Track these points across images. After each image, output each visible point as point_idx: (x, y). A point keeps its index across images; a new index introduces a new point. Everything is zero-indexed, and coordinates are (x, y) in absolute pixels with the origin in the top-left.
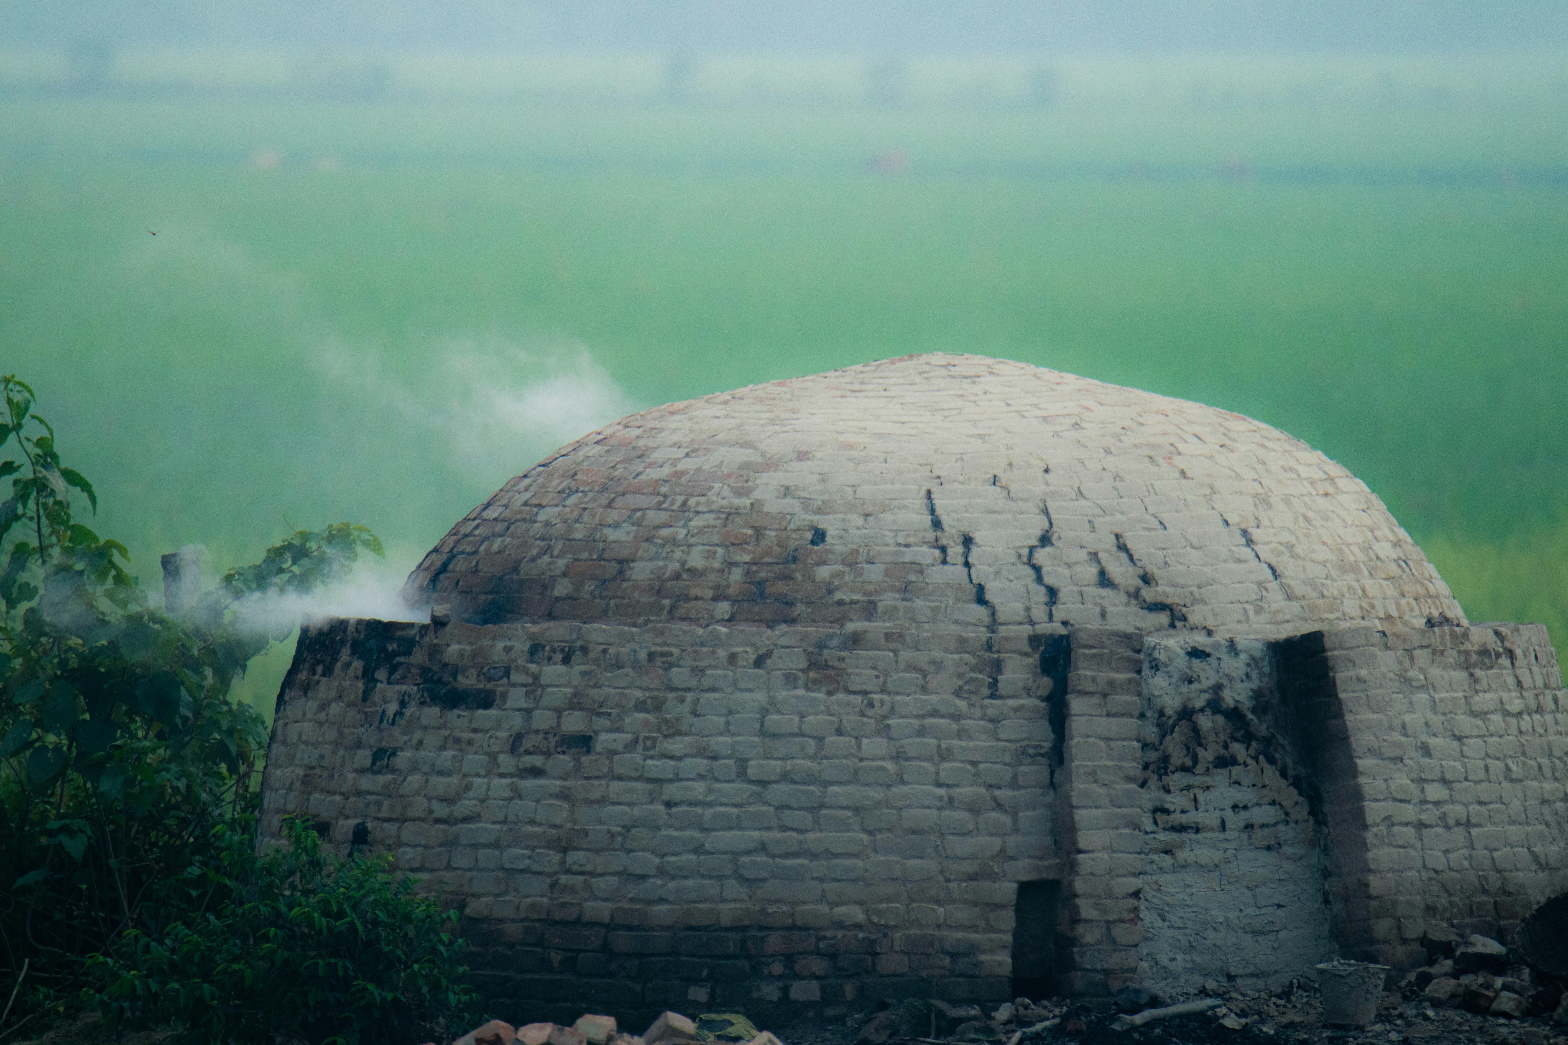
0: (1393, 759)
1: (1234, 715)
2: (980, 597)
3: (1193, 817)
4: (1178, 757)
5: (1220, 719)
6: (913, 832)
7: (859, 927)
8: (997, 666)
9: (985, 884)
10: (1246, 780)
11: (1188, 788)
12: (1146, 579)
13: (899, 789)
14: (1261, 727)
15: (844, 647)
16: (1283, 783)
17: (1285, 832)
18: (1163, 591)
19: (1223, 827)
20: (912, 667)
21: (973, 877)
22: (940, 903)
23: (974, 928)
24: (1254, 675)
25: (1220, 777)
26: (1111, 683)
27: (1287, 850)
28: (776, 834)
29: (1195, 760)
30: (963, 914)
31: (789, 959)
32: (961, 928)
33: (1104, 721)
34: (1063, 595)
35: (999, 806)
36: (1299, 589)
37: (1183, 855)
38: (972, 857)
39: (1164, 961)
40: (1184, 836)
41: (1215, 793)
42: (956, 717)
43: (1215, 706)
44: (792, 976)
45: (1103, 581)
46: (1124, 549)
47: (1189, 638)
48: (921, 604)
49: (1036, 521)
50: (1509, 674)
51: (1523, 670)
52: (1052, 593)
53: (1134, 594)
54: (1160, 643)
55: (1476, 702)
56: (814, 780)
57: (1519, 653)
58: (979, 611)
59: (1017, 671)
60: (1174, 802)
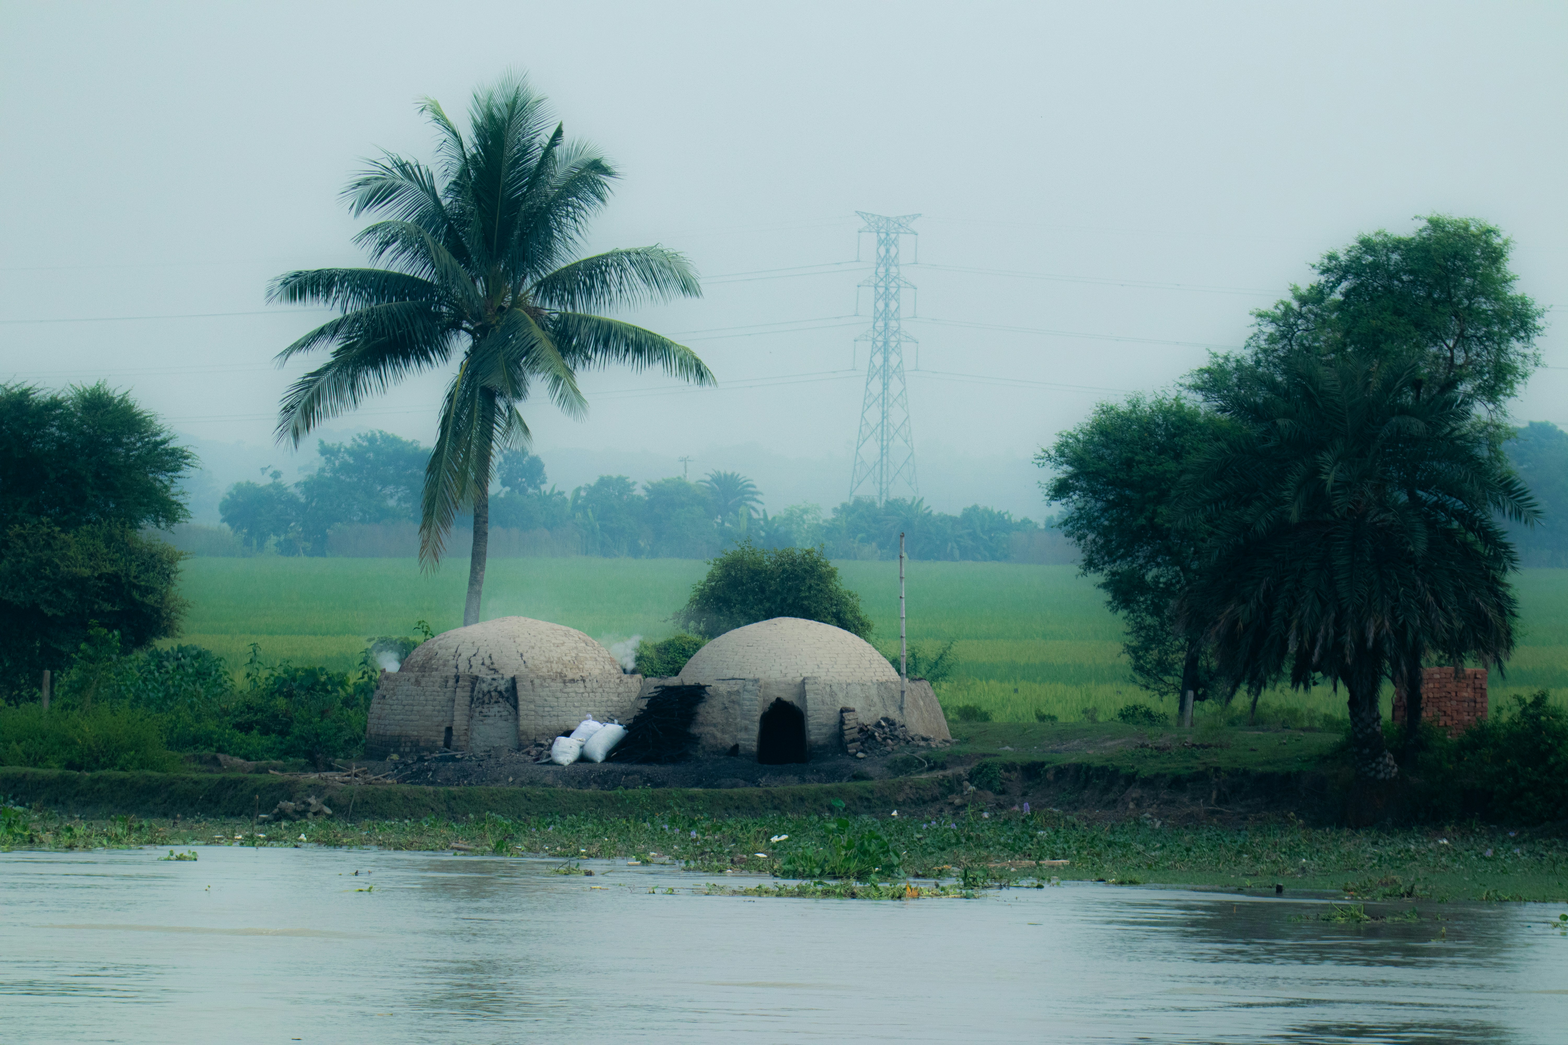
1: (500, 693)
2: (457, 667)
3: (489, 714)
4: (487, 701)
5: (497, 693)
6: (427, 716)
7: (416, 736)
8: (447, 682)
9: (439, 727)
10: (502, 706)
11: (489, 708)
12: (492, 663)
13: (426, 707)
14: (506, 695)
15: (422, 677)
16: (511, 707)
17: (509, 717)
18: (496, 666)
19: (495, 716)
20: (432, 682)
21: (437, 726)
22: (431, 731)
23: (437, 736)
24: (507, 684)
25: (496, 706)
26: (463, 685)
27: (510, 721)
28: (406, 717)
29: (490, 702)
30: (435, 733)
31: (405, 743)
32: (435, 736)
33: (461, 693)
34: (473, 667)
35: (444, 711)
36: (529, 665)
37: (485, 722)
38: (438, 722)
39: (479, 744)
40: (486, 718)
41: (494, 709)
42: (439, 692)
43: (496, 690)
44: (406, 746)
45: (483, 664)
46: (490, 657)
47: (495, 676)
48: (446, 668)
49: (475, 651)
50: (581, 684)
51: (588, 684)
52: (471, 666)
53: (488, 667)
54: (489, 677)
55: (565, 690)
56: (412, 705)
57: (587, 680)
58: (455, 670)
59: (451, 682)
60: (484, 710)
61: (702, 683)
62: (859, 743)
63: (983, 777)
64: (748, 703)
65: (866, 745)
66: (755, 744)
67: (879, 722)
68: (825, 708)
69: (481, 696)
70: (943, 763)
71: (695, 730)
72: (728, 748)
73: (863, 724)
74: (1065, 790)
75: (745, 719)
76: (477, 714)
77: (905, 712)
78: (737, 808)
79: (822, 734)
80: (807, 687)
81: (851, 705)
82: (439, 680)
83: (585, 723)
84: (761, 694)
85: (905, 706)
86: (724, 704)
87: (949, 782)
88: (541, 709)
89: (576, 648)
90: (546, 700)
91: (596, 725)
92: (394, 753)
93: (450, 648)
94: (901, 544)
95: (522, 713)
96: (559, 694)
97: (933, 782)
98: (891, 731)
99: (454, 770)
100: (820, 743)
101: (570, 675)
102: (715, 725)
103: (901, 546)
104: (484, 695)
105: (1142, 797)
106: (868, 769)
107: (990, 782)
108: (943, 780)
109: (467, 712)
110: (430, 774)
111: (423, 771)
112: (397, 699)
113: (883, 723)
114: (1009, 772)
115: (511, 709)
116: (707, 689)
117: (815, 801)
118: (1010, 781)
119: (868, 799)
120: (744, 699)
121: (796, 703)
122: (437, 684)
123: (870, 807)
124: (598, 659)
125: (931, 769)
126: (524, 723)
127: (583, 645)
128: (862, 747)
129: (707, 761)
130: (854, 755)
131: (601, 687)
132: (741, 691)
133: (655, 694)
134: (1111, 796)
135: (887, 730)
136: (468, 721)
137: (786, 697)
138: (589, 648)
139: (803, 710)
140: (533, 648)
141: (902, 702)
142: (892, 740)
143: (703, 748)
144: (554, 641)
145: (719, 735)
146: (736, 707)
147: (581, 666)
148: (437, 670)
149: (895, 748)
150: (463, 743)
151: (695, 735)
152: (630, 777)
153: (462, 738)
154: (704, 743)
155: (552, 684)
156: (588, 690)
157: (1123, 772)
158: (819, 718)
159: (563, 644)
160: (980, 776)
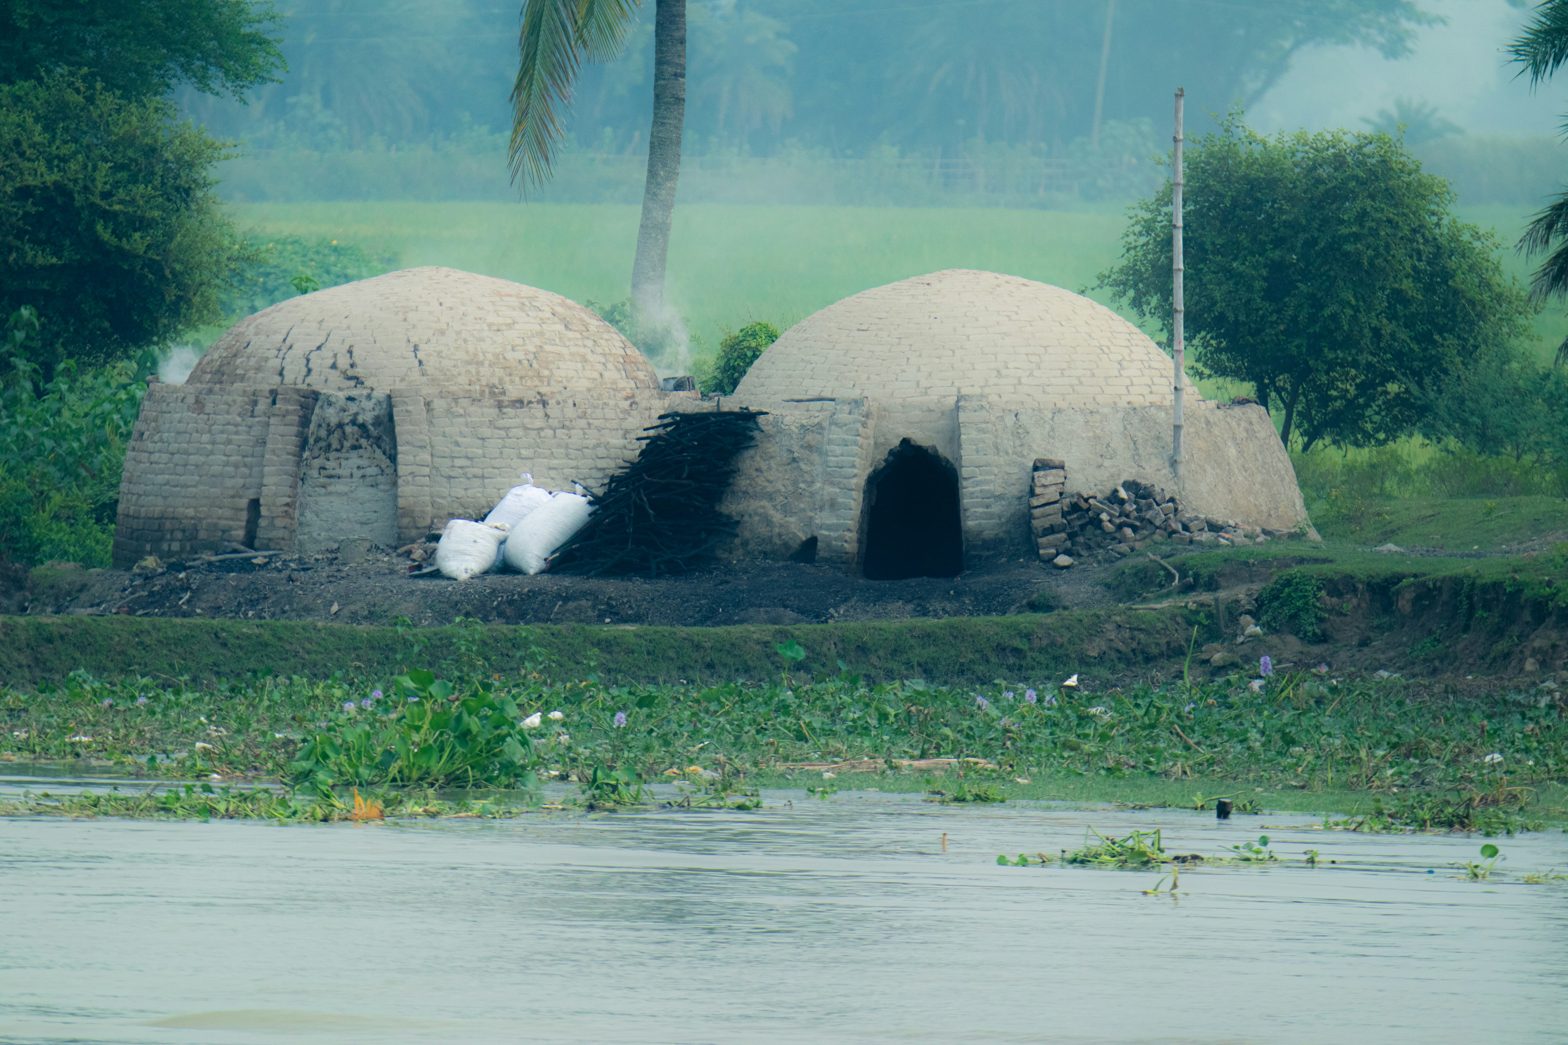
0: (420, 447)
1: (363, 426)
2: (281, 374)
3: (338, 471)
4: (335, 445)
5: (356, 428)
6: (213, 476)
7: (192, 518)
8: (255, 403)
9: (237, 500)
10: (366, 455)
11: (338, 458)
12: (352, 366)
13: (212, 457)
14: (373, 432)
15: (207, 394)
16: (384, 457)
17: (380, 478)
18: (359, 371)
19: (352, 475)
20: (226, 403)
21: (233, 497)
22: (221, 508)
23: (232, 519)
24: (377, 409)
25: (354, 454)
26: (287, 411)
27: (381, 487)
28: (173, 477)
29: (342, 447)
30: (228, 513)
31: (172, 532)
32: (226, 519)
33: (282, 428)
34: (313, 373)
35: (245, 465)
36: (430, 370)
37: (330, 489)
38: (233, 488)
39: (315, 535)
40: (332, 480)
41: (350, 461)
42: (236, 425)
43: (354, 422)
44: (172, 540)
45: (334, 366)
46: (350, 352)
47: (354, 393)
48: (260, 375)
49: (321, 339)
50: (539, 411)
51: (553, 410)
52: (309, 371)
53: (344, 373)
54: (342, 395)
55: (501, 423)
56: (187, 453)
57: (552, 402)
58: (278, 379)
59: (263, 405)
60: (330, 465)
61: (753, 409)
62: (1063, 535)
63: (1282, 605)
64: (838, 450)
65: (1081, 539)
66: (853, 536)
67: (1116, 491)
68: (1001, 461)
69: (323, 433)
70: (1211, 577)
71: (730, 507)
72: (795, 545)
73: (1080, 496)
74: (1430, 632)
75: (832, 484)
76: (315, 473)
77: (1182, 470)
78: (710, 666)
79: (991, 516)
80: (963, 417)
81: (1056, 457)
82: (239, 399)
83: (516, 490)
84: (870, 432)
85: (1184, 456)
86: (790, 451)
87: (1209, 616)
88: (448, 462)
89: (541, 334)
90: (457, 444)
91: (540, 494)
92: (150, 554)
93: (275, 332)
94: (1177, 111)
95: (402, 470)
96: (486, 431)
97: (1173, 617)
98: (1139, 510)
99: (235, 588)
100: (988, 534)
101: (513, 392)
102: (770, 497)
103: (1176, 117)
104: (330, 432)
105: (1554, 646)
106: (1064, 588)
107: (1293, 617)
108: (1197, 612)
109: (291, 468)
110: (187, 596)
111: (172, 591)
112: (161, 440)
113: (1123, 494)
114: (1340, 595)
115: (385, 462)
116: (761, 419)
117: (895, 652)
118: (1340, 614)
119: (1016, 651)
120: (830, 442)
121: (944, 451)
122: (236, 409)
123: (1020, 668)
124: (590, 357)
125: (1187, 589)
126: (406, 490)
127: (560, 327)
128: (1068, 544)
129: (745, 571)
130: (1050, 560)
131: (584, 415)
132: (825, 424)
133: (661, 431)
134: (1502, 646)
135: (1130, 507)
136: (293, 487)
137: (921, 437)
138: (570, 334)
139: (956, 465)
140: (443, 333)
141: (1176, 449)
142: (1135, 529)
143: (745, 544)
144: (491, 319)
145: (777, 517)
146: (815, 457)
147: (546, 373)
148: (242, 378)
149: (1138, 545)
150: (281, 533)
151: (729, 517)
152: (571, 605)
153: (279, 522)
154: (747, 534)
155: (472, 409)
156: (554, 422)
157: (1527, 593)
158: (987, 482)
159: (510, 326)
160: (1276, 604)
